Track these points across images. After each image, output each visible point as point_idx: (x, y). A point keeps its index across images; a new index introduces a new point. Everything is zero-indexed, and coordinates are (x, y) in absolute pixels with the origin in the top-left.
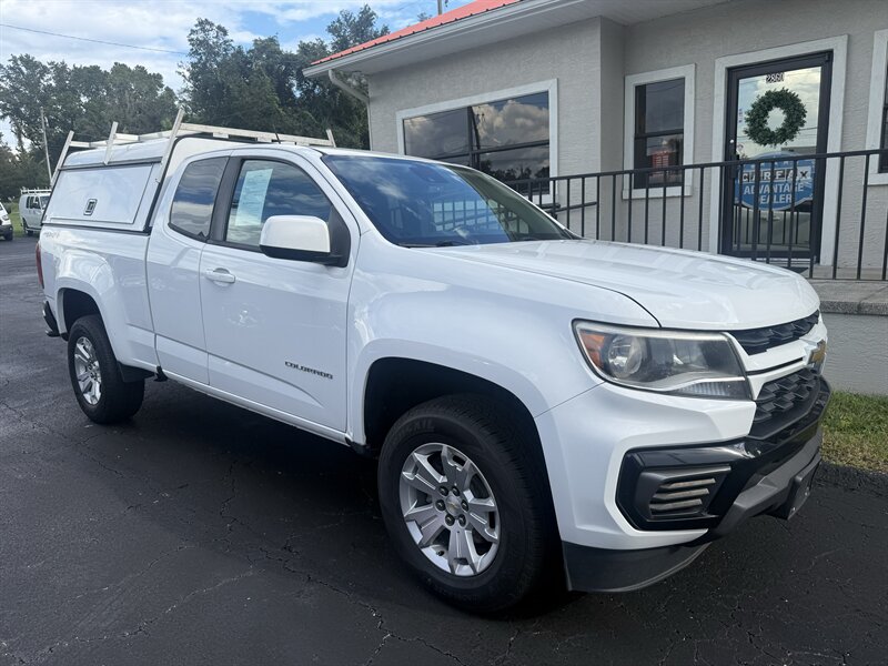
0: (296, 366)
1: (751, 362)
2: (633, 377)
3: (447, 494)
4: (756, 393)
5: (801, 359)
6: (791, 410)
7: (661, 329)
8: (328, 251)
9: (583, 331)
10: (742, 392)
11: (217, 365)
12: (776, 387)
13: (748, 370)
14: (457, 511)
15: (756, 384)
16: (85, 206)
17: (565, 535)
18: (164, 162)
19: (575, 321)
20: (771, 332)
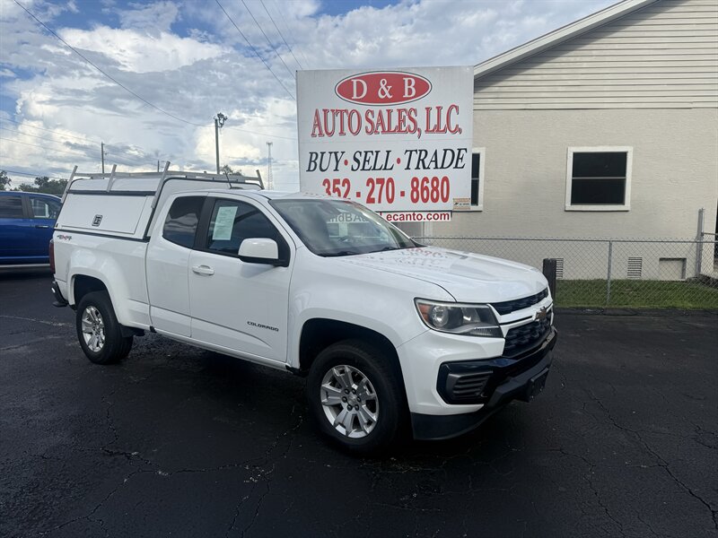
0: (254, 324)
1: (502, 319)
2: (445, 327)
3: (348, 393)
4: (505, 335)
5: (531, 317)
6: (527, 343)
7: (457, 302)
8: (277, 257)
9: (420, 304)
10: (498, 334)
11: (197, 324)
12: (517, 332)
13: (500, 322)
14: (353, 402)
15: (505, 329)
16: (92, 219)
17: (413, 409)
18: (157, 194)
19: (415, 299)
20: (514, 304)
